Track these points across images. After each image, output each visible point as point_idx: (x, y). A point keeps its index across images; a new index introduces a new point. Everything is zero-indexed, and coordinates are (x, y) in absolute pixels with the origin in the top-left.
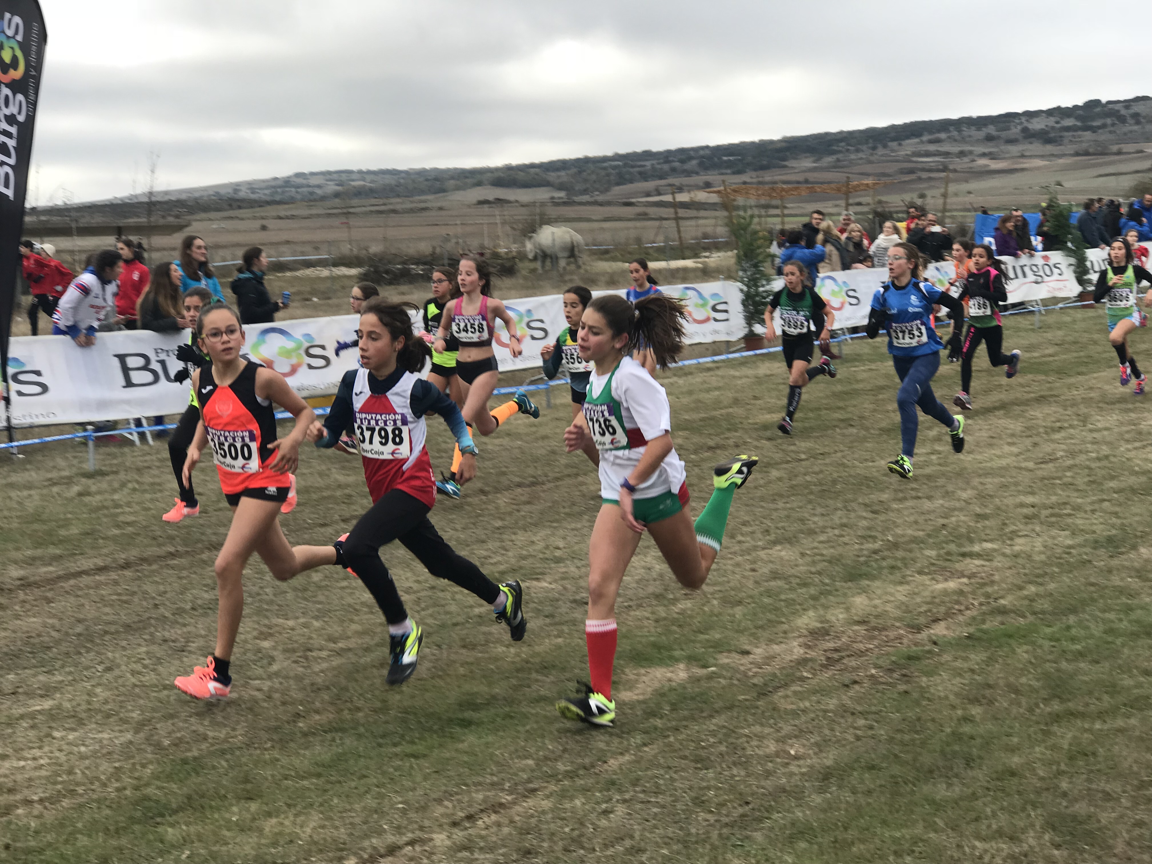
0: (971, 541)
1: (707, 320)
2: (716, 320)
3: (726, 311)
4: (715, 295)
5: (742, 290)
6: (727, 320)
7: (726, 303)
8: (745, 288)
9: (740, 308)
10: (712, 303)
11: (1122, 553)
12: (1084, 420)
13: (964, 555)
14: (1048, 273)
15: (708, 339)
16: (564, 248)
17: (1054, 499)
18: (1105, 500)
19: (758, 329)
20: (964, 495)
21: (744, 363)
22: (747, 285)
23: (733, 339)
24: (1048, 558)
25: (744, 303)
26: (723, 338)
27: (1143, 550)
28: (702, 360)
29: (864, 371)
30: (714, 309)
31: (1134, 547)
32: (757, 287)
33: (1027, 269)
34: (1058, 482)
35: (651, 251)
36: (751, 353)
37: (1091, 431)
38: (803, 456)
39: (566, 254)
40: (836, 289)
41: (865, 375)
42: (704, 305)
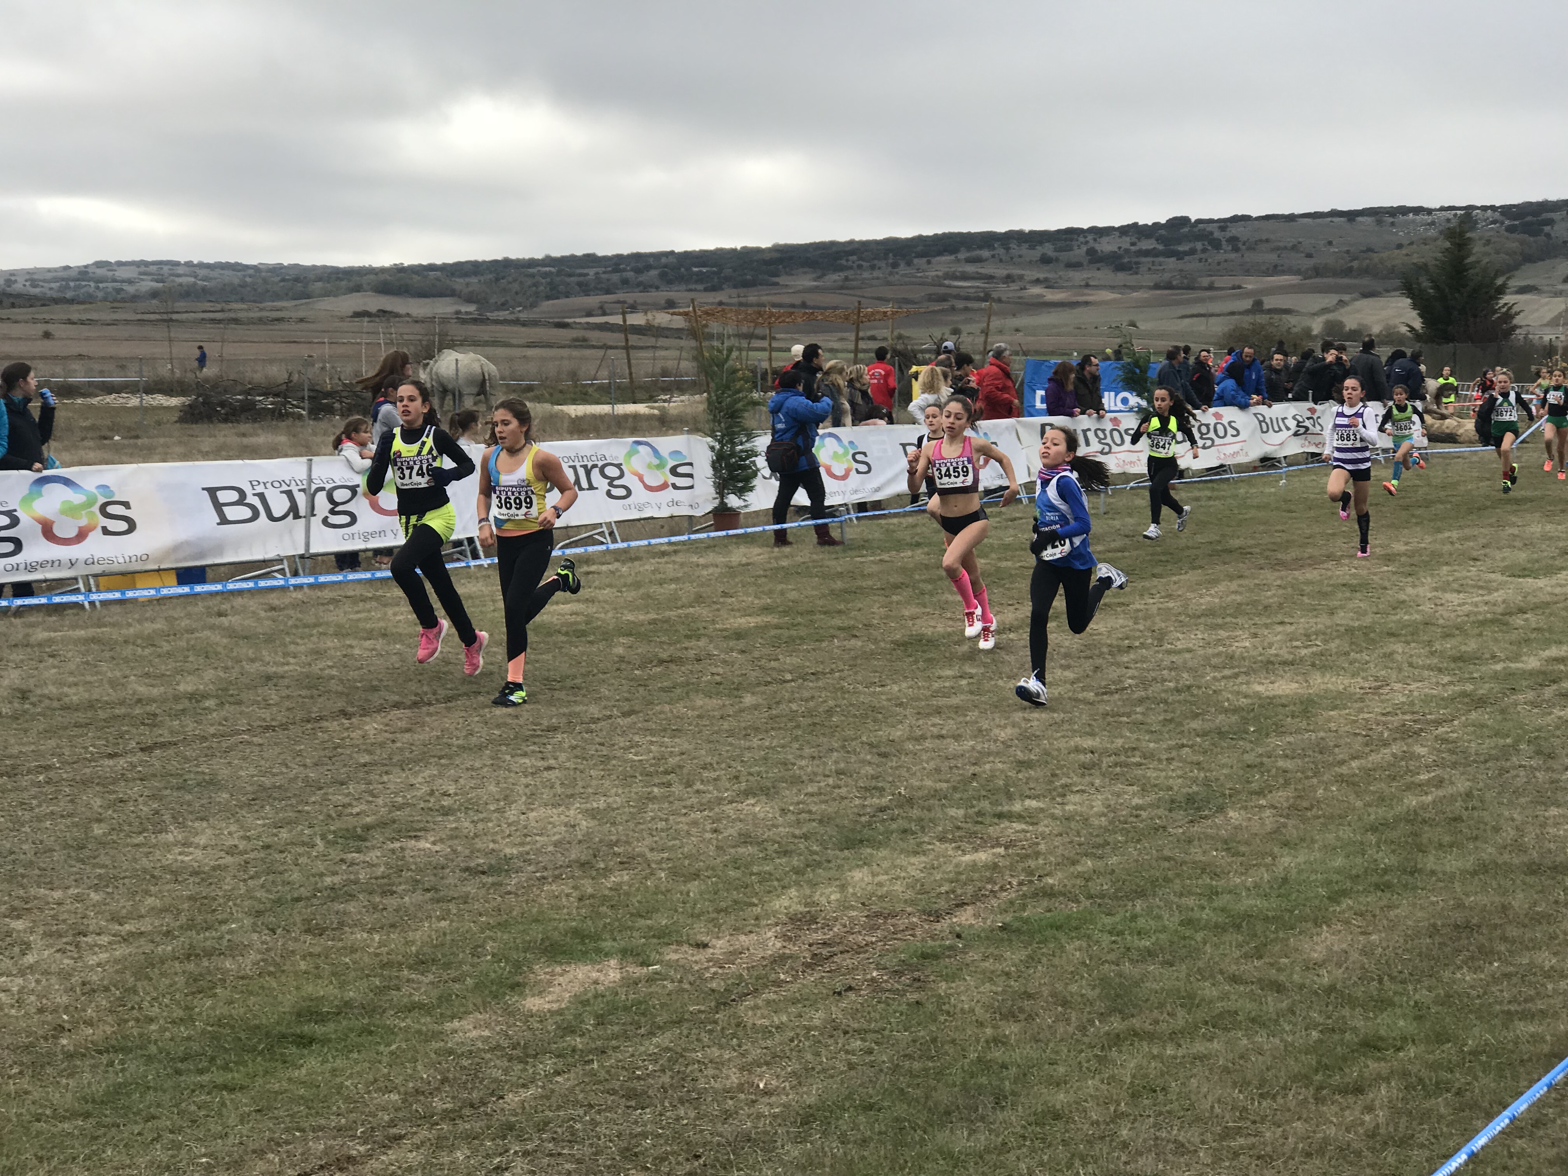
0: (1010, 797)
1: (664, 486)
2: (675, 487)
3: (691, 476)
4: (676, 453)
5: (712, 448)
6: (692, 487)
7: (691, 464)
8: (718, 447)
9: (710, 472)
10: (671, 463)
11: (1206, 817)
12: (1160, 637)
13: (1000, 816)
14: (1118, 441)
15: (665, 513)
16: (471, 382)
17: (1119, 742)
18: (1183, 746)
19: (733, 501)
20: (1003, 735)
21: (711, 546)
22: (720, 442)
23: (698, 513)
24: (1111, 822)
25: (715, 465)
26: (685, 511)
27: (1231, 814)
28: (653, 541)
29: (873, 562)
30: (674, 471)
31: (1221, 809)
32: (734, 444)
33: (1091, 435)
34: (1125, 719)
35: (590, 390)
36: (724, 533)
37: (1169, 652)
38: (788, 677)
39: (475, 390)
40: (841, 451)
41: (875, 568)
42: (660, 466)
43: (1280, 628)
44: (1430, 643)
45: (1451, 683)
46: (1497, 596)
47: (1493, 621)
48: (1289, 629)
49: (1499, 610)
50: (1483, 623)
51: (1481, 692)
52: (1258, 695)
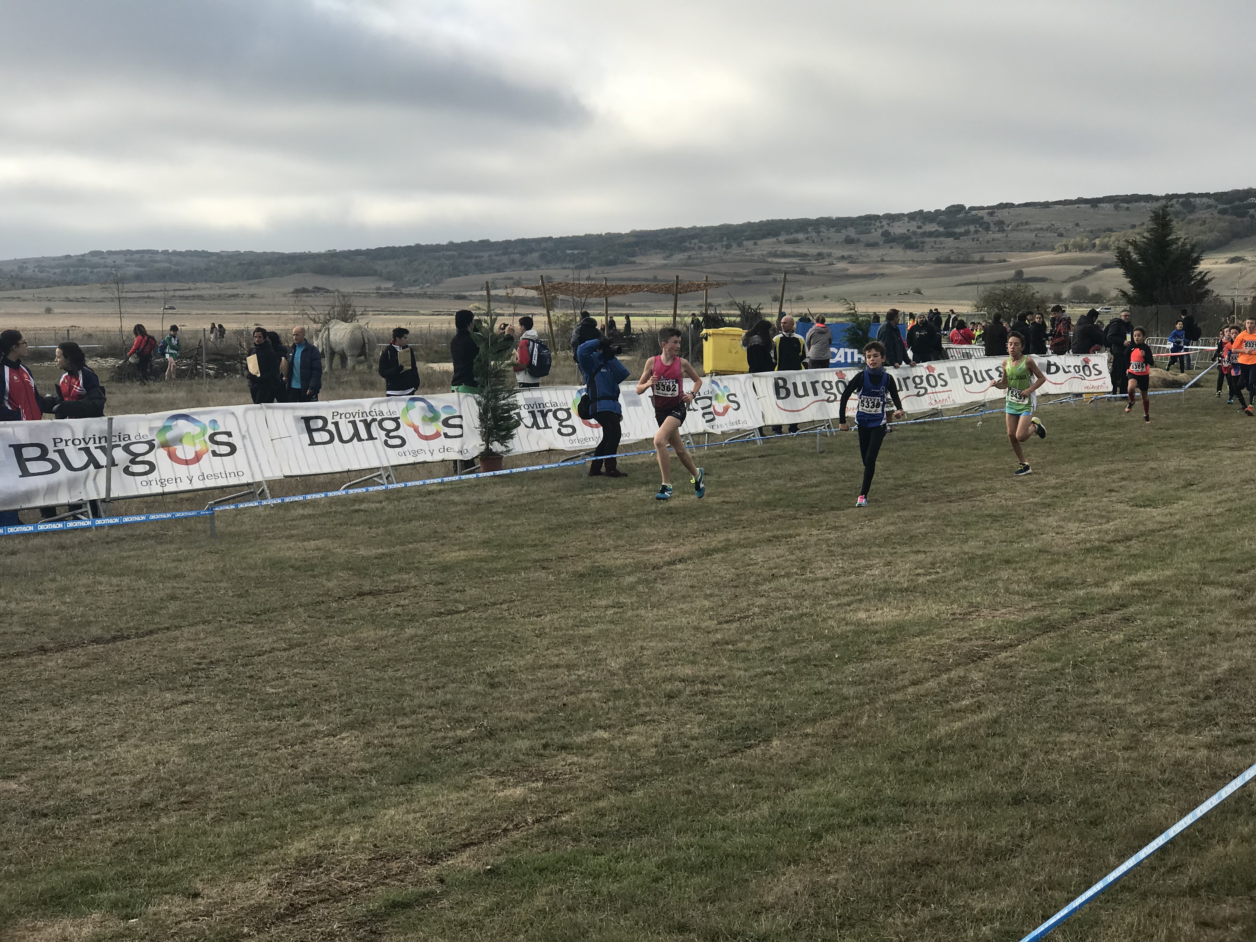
0: (584, 728)
1: (437, 435)
2: (446, 435)
3: (461, 427)
4: (447, 407)
5: (479, 403)
6: (461, 436)
7: (461, 417)
8: (483, 401)
9: (477, 422)
10: (443, 416)
15: (438, 457)
16: (353, 345)
19: (496, 447)
21: (481, 484)
22: (485, 398)
25: (482, 417)
30: (446, 423)
32: (497, 399)
33: (819, 386)
42: (434, 419)
43: (913, 557)
44: (1034, 570)
45: (1034, 608)
46: (1111, 526)
47: (1098, 549)
48: (921, 557)
49: (1108, 538)
50: (1088, 551)
51: (1056, 617)
52: (858, 623)
